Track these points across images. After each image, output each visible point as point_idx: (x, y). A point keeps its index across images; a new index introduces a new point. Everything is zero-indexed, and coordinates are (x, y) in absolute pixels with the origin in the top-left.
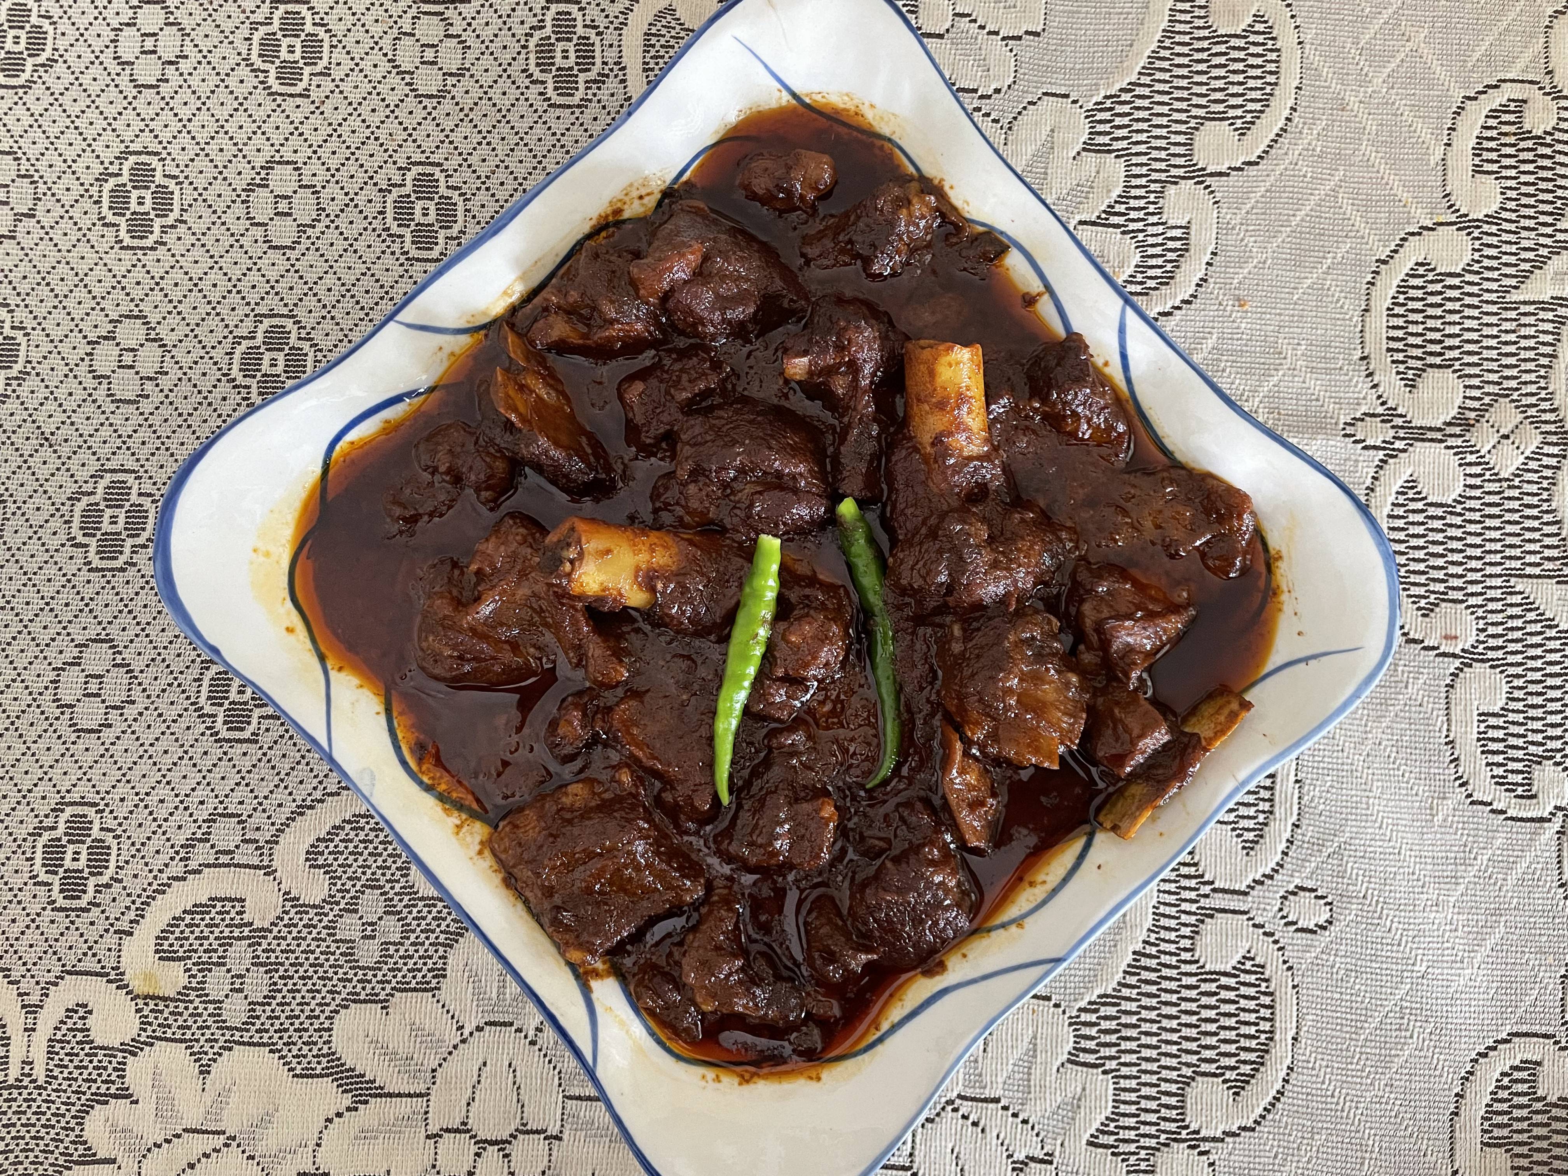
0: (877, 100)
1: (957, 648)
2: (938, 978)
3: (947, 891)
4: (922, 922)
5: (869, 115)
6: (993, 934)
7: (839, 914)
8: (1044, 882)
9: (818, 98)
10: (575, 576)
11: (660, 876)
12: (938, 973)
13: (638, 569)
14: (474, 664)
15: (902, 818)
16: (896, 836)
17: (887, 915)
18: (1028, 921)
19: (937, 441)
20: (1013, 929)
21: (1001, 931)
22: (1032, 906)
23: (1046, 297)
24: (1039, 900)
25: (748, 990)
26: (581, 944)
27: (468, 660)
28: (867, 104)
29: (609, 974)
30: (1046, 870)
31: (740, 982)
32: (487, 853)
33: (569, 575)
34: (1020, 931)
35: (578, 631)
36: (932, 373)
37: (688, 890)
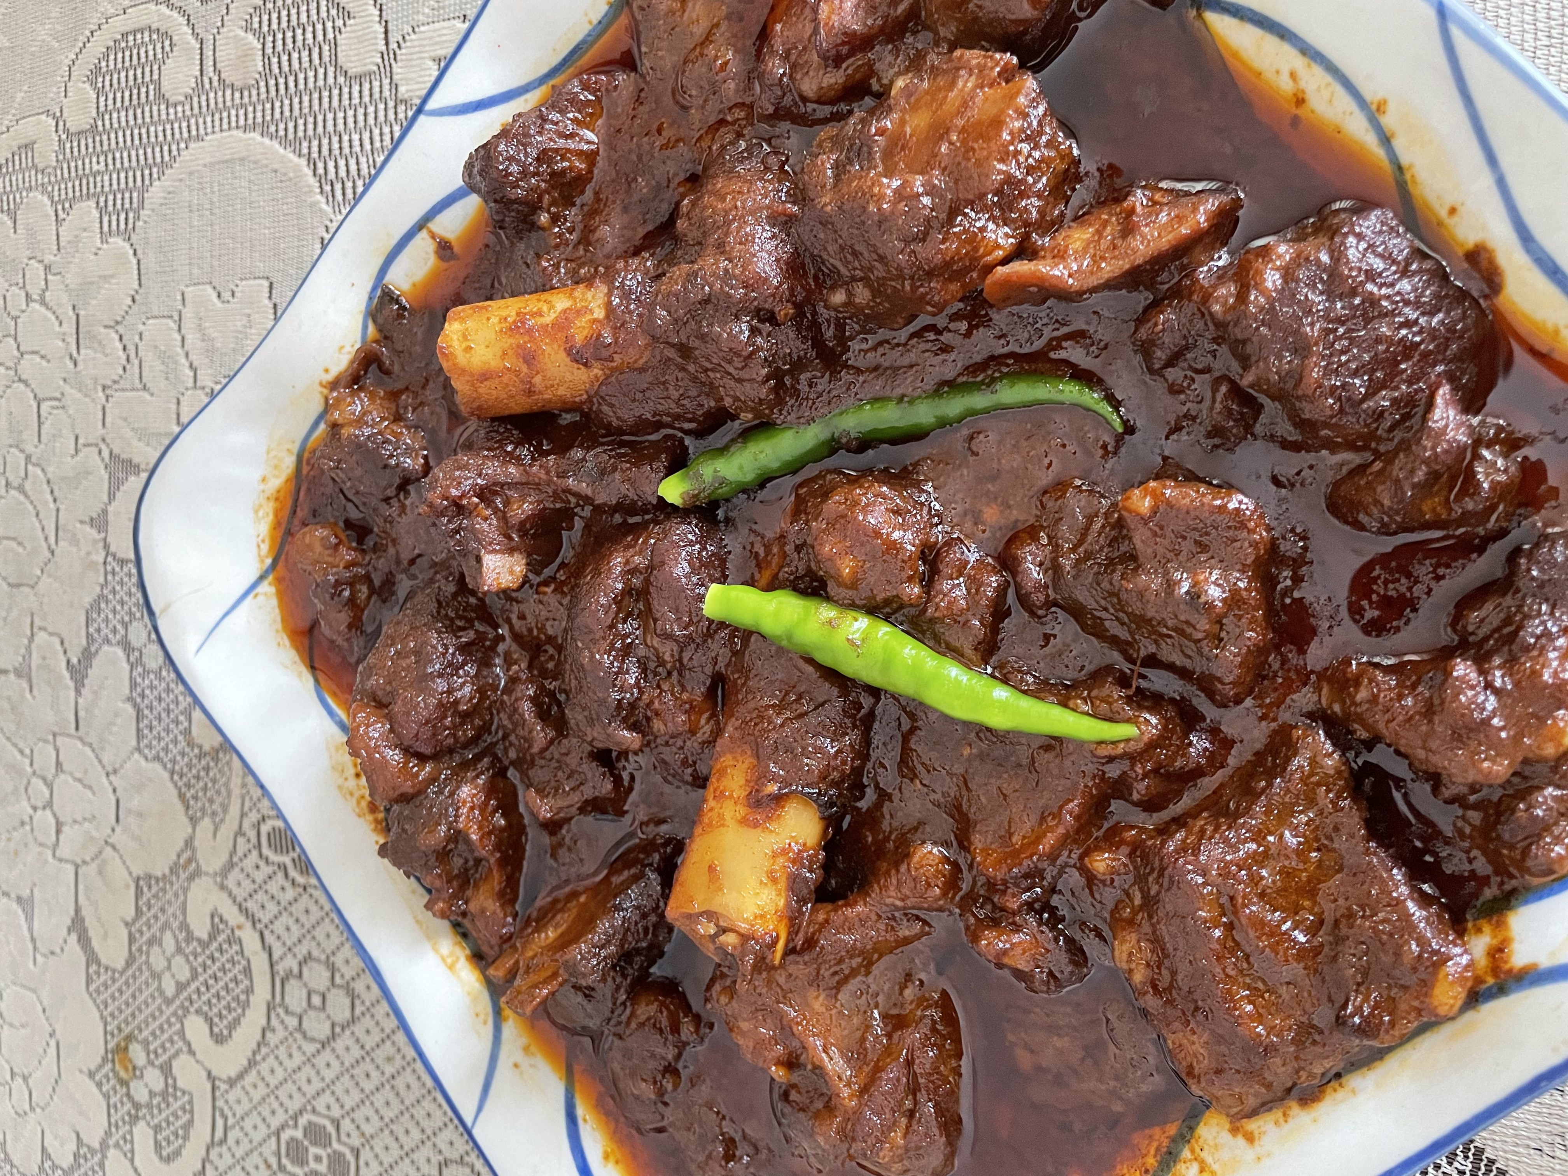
0: (257, 475)
1: (862, 295)
2: (1502, 260)
3: (1300, 260)
4: (1372, 301)
5: (277, 482)
6: (1404, 160)
7: (1361, 469)
8: (1293, 75)
9: (265, 548)
10: (743, 927)
11: (1285, 814)
12: (1491, 262)
13: (744, 822)
14: (922, 1097)
15: (1171, 362)
16: (1207, 370)
17: (1355, 373)
18: (1371, 92)
19: (578, 358)
20: (1388, 121)
21: (1398, 144)
22: (1339, 90)
23: (433, 226)
24: (1328, 78)
25: (1528, 648)
26: (1424, 983)
27: (916, 1102)
28: (262, 487)
29: (1500, 925)
30: (1269, 75)
31: (1510, 664)
32: (1252, 1125)
33: (745, 938)
34: (1391, 108)
35: (862, 921)
36: (485, 376)
37: (1313, 762)
